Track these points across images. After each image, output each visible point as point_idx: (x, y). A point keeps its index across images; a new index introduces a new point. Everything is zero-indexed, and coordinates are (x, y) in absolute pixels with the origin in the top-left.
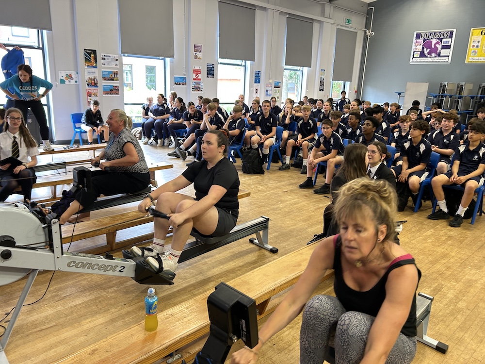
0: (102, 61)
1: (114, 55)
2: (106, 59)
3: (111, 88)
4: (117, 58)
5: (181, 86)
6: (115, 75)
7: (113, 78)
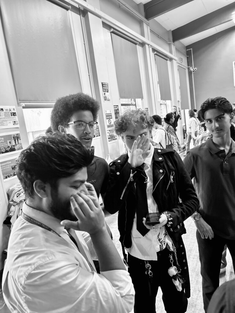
1: (8, 107)
4: (14, 112)
5: (96, 138)
6: (16, 140)
7: (14, 146)
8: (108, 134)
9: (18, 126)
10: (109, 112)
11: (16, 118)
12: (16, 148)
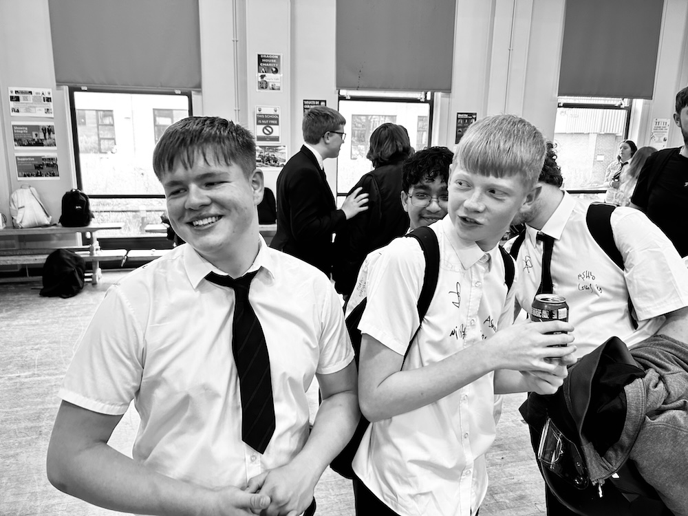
0: (13, 104)
1: (40, 90)
2: (21, 98)
3: (37, 163)
4: (49, 97)
6: (47, 134)
7: (41, 140)
9: (52, 116)
10: (272, 112)
11: (51, 105)
12: (44, 143)
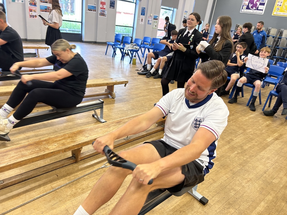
3: (45, 8)
5: (92, 12)
8: (100, 12)
10: (104, 1)
